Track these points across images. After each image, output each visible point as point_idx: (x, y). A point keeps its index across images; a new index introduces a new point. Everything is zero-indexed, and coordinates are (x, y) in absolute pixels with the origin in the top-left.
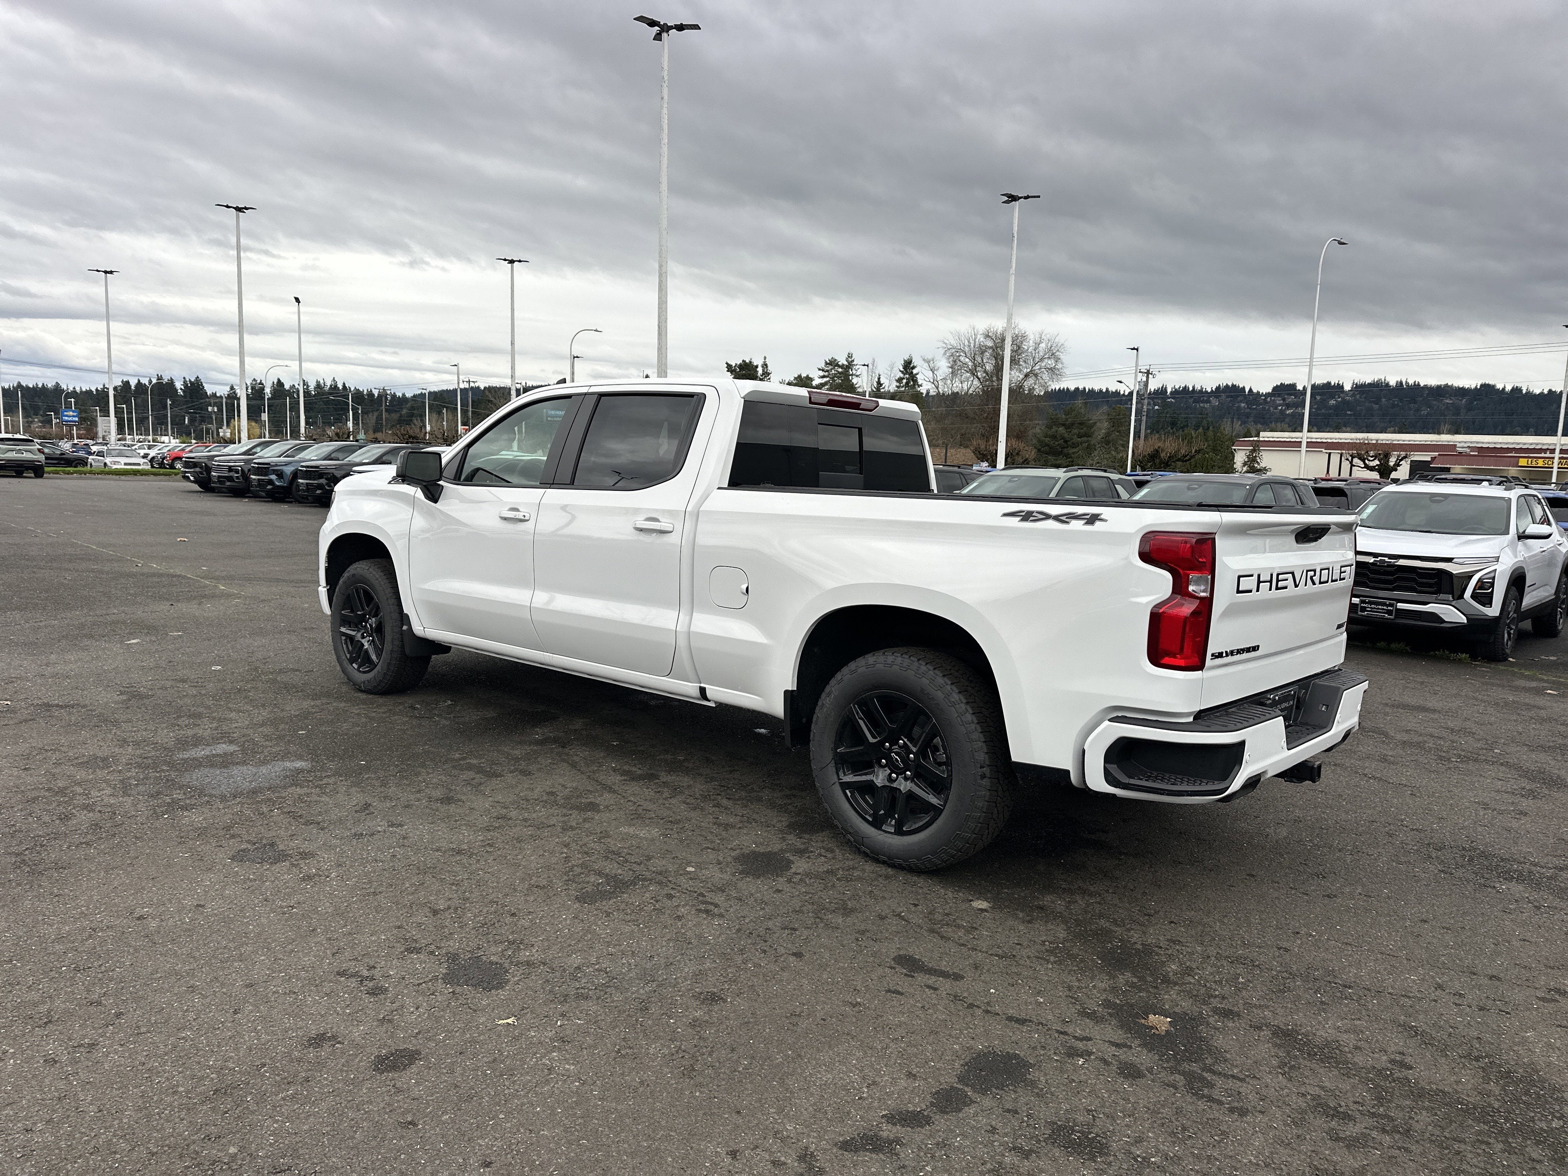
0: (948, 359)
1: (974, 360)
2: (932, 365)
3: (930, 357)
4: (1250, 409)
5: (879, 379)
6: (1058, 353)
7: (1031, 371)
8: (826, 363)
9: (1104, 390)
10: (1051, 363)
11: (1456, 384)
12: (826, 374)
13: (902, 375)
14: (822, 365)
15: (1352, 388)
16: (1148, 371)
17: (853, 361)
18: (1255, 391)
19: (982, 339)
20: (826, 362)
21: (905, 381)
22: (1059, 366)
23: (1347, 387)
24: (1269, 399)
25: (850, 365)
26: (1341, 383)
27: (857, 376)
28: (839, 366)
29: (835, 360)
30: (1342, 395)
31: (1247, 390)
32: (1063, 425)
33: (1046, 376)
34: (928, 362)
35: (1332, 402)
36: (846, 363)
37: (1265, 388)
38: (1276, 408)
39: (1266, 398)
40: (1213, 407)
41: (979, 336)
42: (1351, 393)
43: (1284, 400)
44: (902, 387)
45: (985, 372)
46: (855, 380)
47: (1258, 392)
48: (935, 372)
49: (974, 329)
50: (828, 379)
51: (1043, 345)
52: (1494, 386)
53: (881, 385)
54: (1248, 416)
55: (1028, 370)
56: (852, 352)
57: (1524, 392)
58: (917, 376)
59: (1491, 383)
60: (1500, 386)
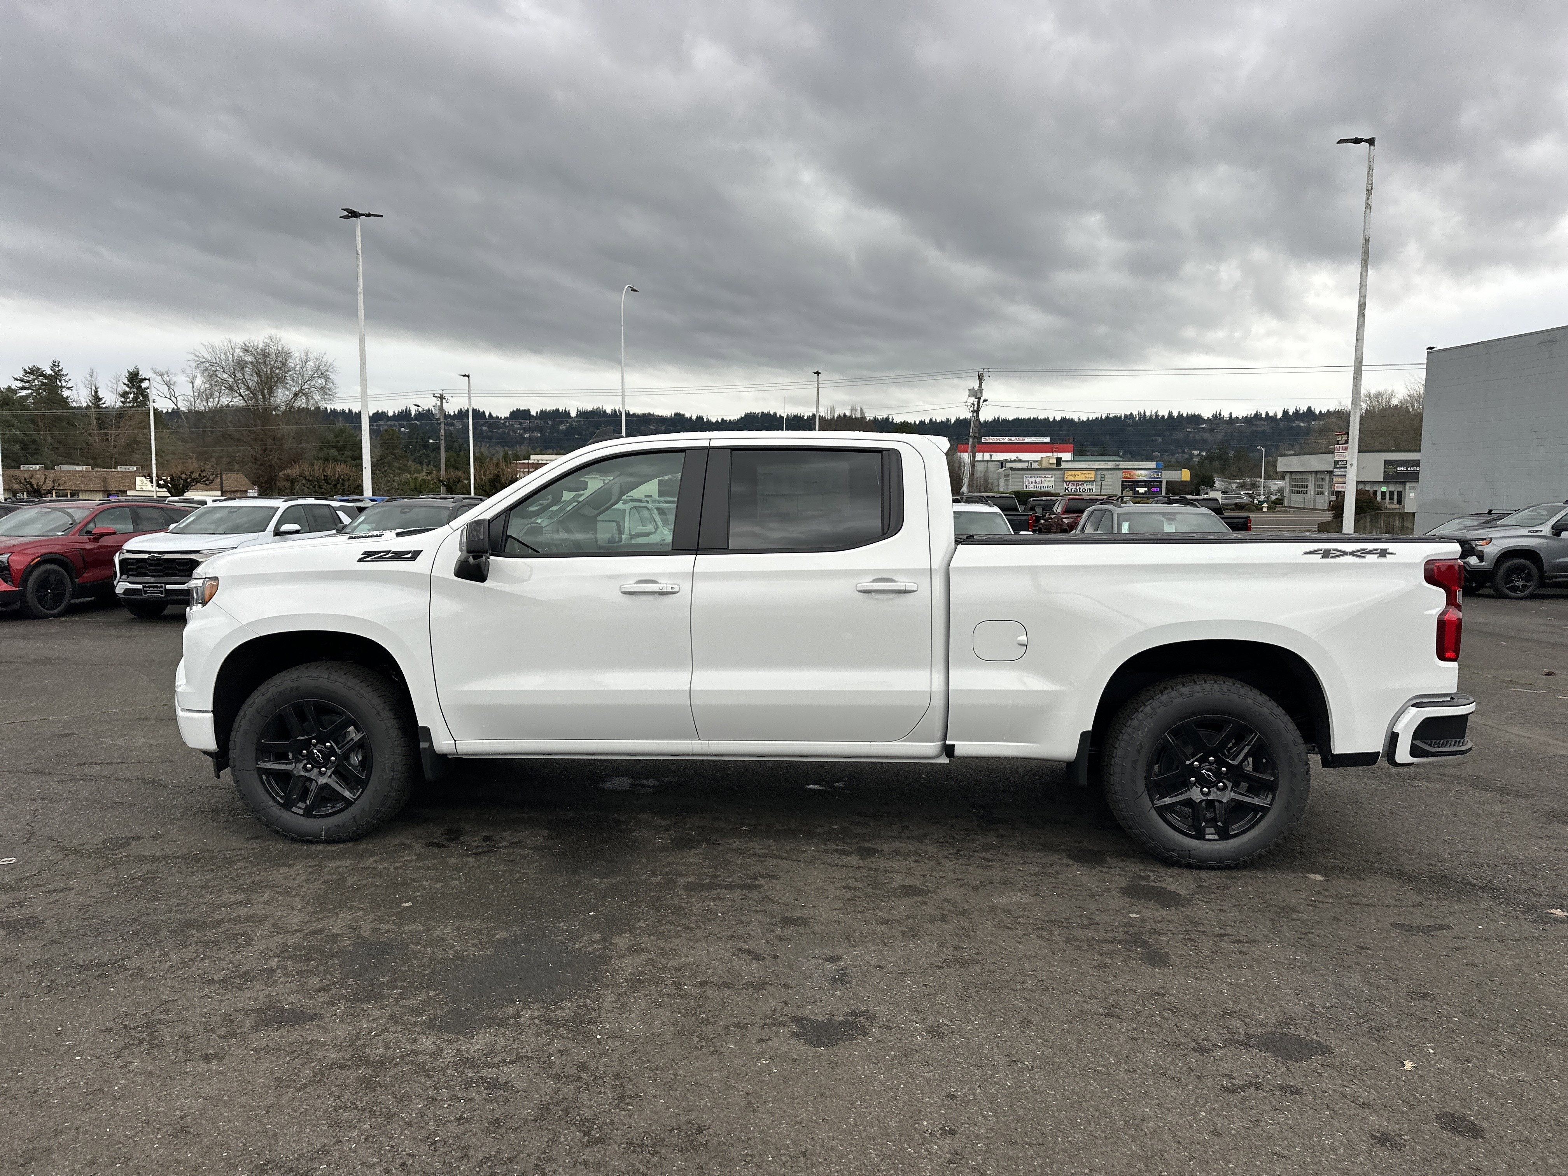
0: (203, 373)
1: (235, 376)
2: (166, 378)
3: (163, 370)
4: (492, 432)
5: (96, 392)
6: (328, 373)
7: (301, 389)
8: (26, 372)
9: (347, 411)
10: (321, 381)
11: (656, 413)
12: (27, 385)
13: (127, 389)
14: (21, 374)
15: (577, 414)
16: (442, 395)
17: (61, 370)
18: (494, 415)
19: (241, 354)
20: (25, 370)
21: (132, 396)
22: (330, 385)
23: (573, 414)
24: (507, 423)
25: (57, 374)
26: (567, 410)
27: (69, 388)
28: (44, 376)
29: (39, 369)
30: (569, 420)
31: (487, 415)
32: (335, 447)
33: (317, 397)
34: (161, 375)
35: (562, 427)
36: (49, 372)
37: (504, 413)
38: (514, 432)
39: (505, 422)
40: (458, 430)
41: (237, 351)
42: (577, 419)
43: (521, 424)
44: (130, 402)
45: (248, 389)
46: (66, 393)
47: (497, 417)
48: (172, 387)
49: (230, 342)
50: (30, 391)
51: (310, 364)
52: (684, 415)
53: (100, 400)
54: (490, 438)
55: (297, 389)
56: (57, 359)
57: (705, 420)
58: (148, 391)
59: (682, 412)
60: (688, 415)
